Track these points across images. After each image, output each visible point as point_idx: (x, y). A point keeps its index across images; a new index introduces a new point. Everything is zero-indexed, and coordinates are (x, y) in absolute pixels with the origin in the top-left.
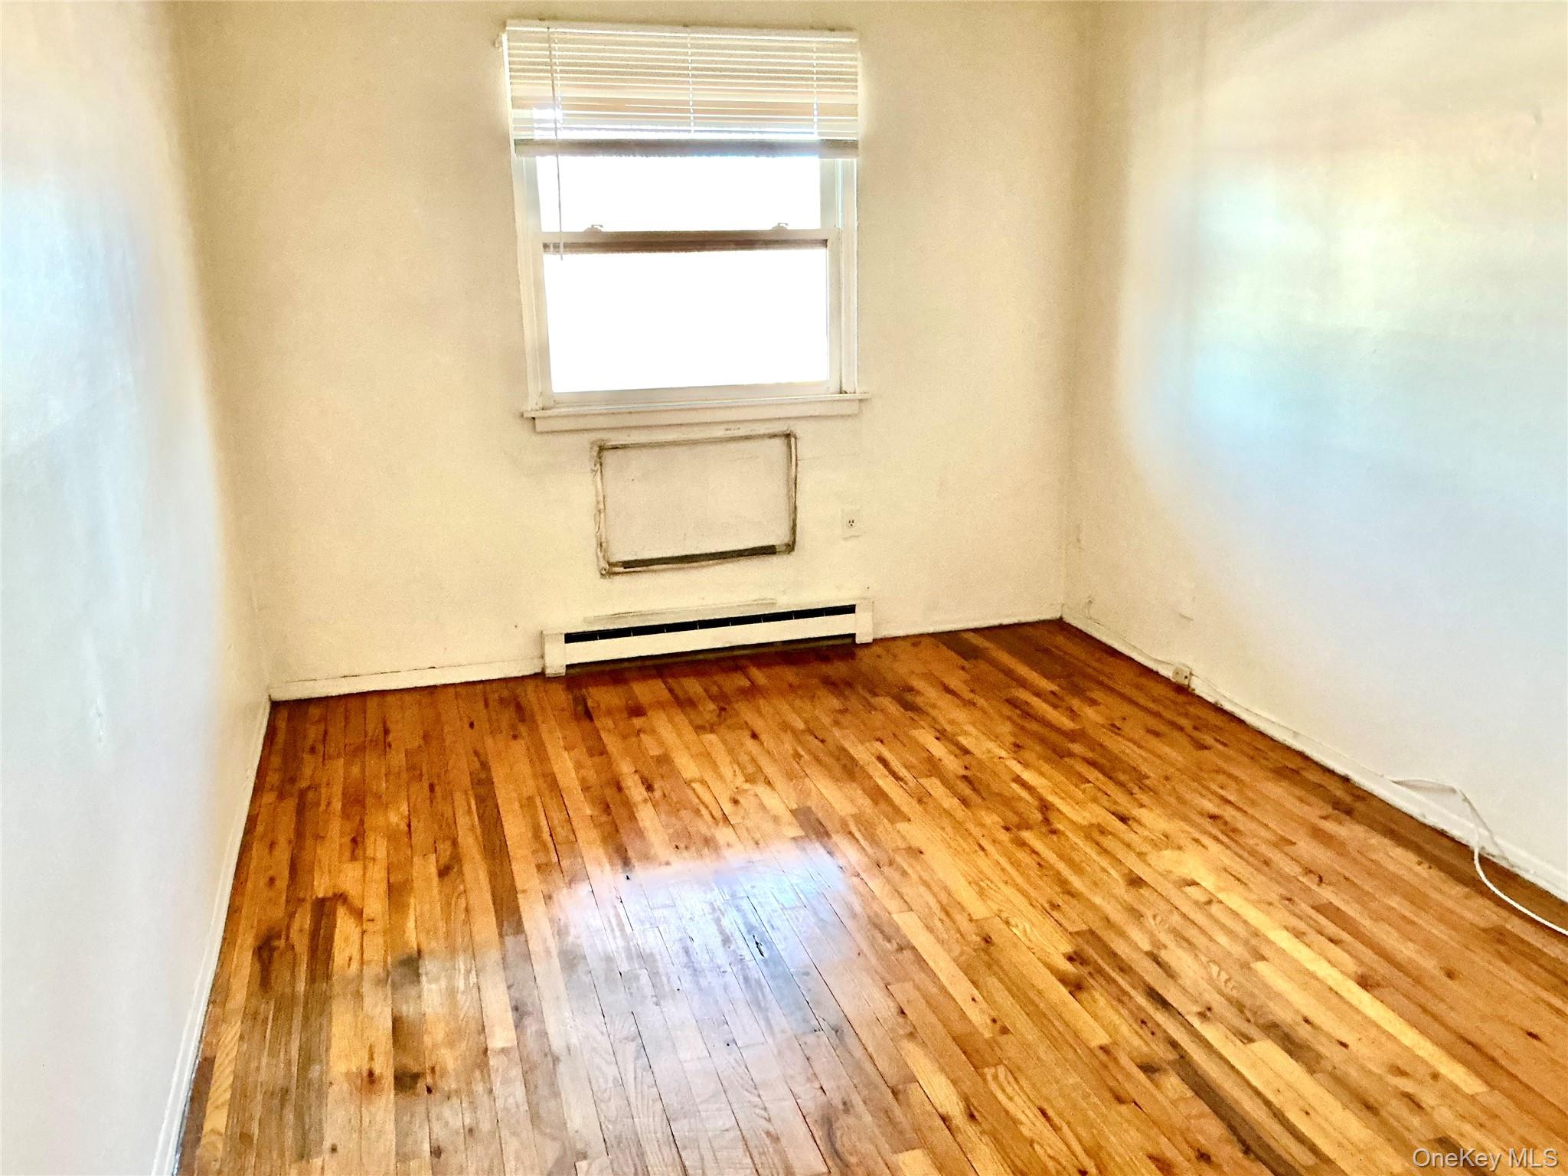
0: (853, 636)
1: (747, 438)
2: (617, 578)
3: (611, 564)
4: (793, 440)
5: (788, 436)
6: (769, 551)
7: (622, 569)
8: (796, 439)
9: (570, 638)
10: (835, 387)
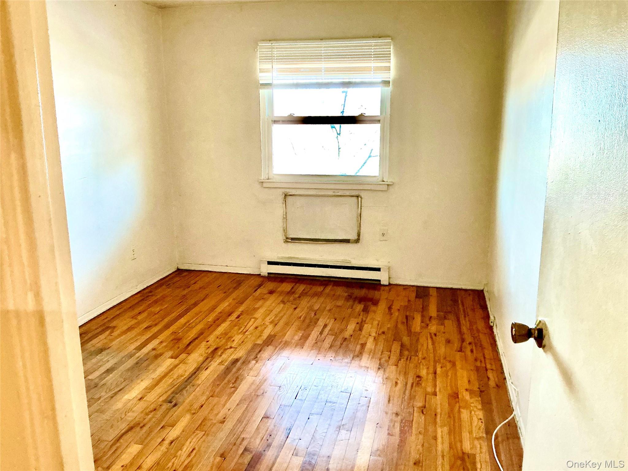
0: (380, 281)
1: (341, 196)
2: (289, 244)
3: (287, 238)
4: (360, 198)
5: (358, 197)
6: (347, 241)
7: (290, 241)
8: (361, 198)
9: (270, 263)
10: (380, 179)
